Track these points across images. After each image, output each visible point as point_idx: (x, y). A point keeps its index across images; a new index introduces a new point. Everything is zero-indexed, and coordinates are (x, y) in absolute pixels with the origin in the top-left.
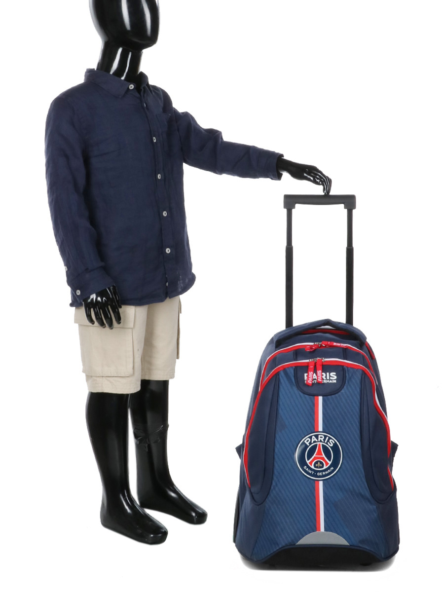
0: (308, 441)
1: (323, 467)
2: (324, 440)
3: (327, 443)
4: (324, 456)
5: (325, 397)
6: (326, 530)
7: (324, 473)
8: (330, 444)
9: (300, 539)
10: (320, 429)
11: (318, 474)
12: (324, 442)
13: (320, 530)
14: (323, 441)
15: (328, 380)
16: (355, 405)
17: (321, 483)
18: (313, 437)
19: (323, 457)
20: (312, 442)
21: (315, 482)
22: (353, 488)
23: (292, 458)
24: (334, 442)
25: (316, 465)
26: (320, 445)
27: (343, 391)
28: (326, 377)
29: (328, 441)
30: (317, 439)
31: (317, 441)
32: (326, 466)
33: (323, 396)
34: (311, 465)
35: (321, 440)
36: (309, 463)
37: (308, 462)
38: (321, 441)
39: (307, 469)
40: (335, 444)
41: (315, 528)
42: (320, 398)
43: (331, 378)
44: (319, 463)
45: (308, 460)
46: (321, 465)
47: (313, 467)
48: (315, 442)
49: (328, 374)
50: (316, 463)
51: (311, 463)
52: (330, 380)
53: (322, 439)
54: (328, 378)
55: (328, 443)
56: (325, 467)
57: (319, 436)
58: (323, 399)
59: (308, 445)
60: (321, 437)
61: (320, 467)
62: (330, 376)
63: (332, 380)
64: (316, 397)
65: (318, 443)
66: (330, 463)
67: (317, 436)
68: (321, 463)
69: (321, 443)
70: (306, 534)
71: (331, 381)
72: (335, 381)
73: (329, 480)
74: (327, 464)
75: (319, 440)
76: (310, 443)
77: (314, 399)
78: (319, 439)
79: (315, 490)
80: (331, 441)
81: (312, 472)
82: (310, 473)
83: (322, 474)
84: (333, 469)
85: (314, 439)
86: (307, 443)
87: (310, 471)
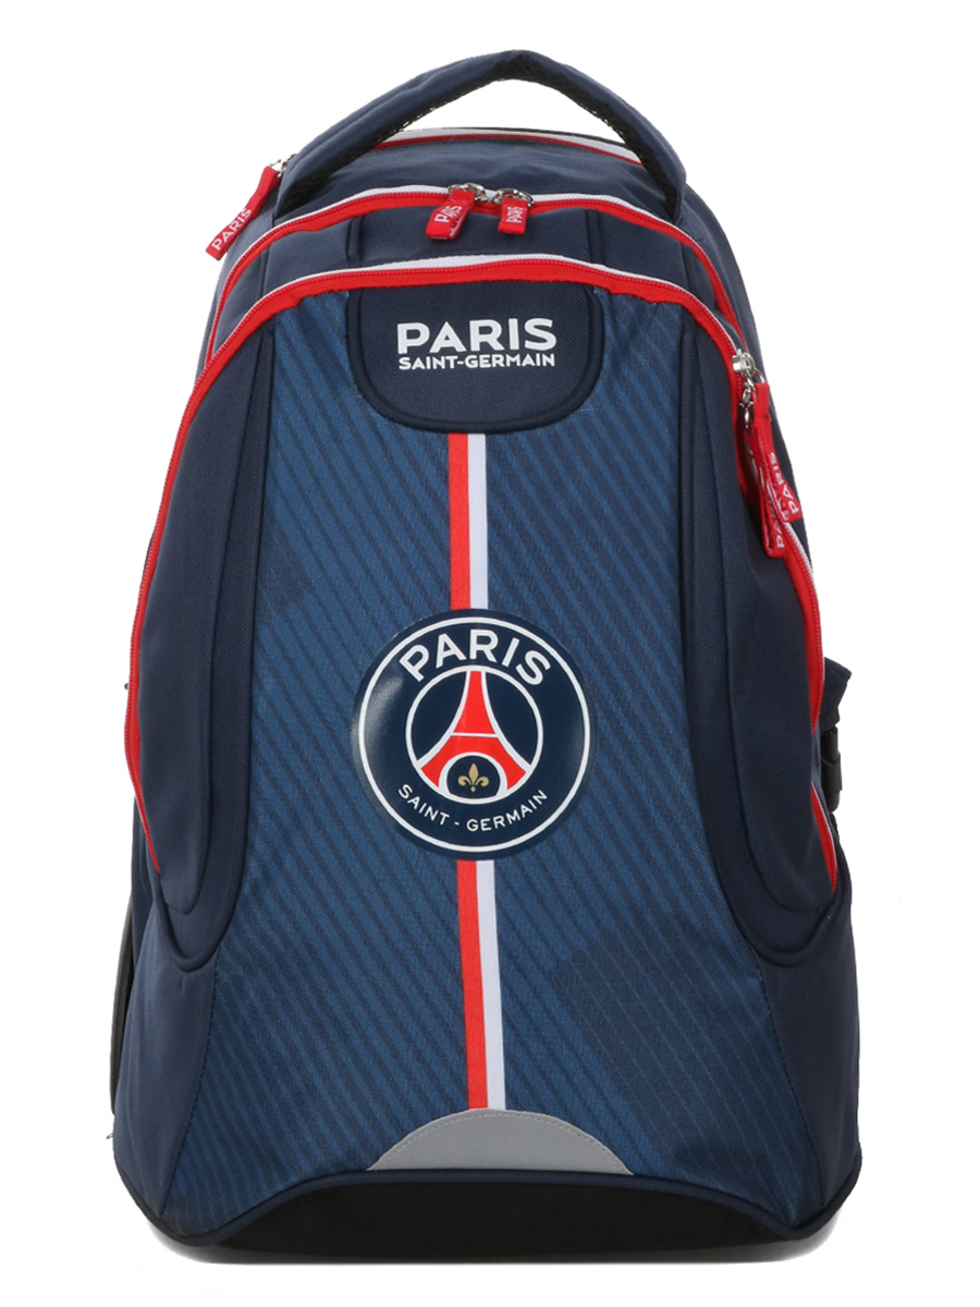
0: (415, 659)
1: (493, 788)
2: (500, 652)
3: (511, 670)
4: (498, 734)
5: (500, 438)
6: (513, 1100)
7: (499, 821)
8: (533, 675)
9: (388, 1146)
10: (479, 597)
11: (472, 826)
12: (498, 666)
13: (485, 1105)
14: (491, 658)
15: (513, 354)
16: (650, 479)
17: (485, 872)
18: (444, 639)
19: (497, 739)
20: (439, 664)
21: (454, 867)
22: (646, 890)
23: (339, 746)
24: (547, 666)
25: (462, 781)
26: (477, 676)
27: (588, 407)
28: (504, 339)
29: (519, 658)
30: (464, 646)
31: (462, 657)
32: (510, 786)
33: (487, 433)
34: (436, 783)
35: (481, 654)
36: (424, 769)
37: (419, 764)
38: (481, 659)
39: (416, 801)
40: (554, 675)
41: (462, 1092)
42: (477, 444)
43: (529, 345)
44: (474, 771)
45: (420, 752)
46: (485, 781)
47: (442, 789)
48: (451, 662)
49: (513, 323)
50: (461, 768)
51: (433, 769)
52: (523, 352)
53: (487, 649)
54: (514, 344)
55: (520, 668)
56: (504, 792)
57: (475, 634)
58: (491, 449)
59: (420, 677)
60: (484, 640)
61: (482, 792)
62: (524, 336)
63: (533, 353)
64: (452, 438)
65: (469, 669)
66: (529, 769)
67: (460, 636)
68: (486, 769)
69: (484, 670)
70: (418, 1124)
71: (528, 360)
72: (552, 361)
73: (524, 856)
74: (514, 772)
75: (473, 656)
76: (429, 671)
77: (446, 445)
78: (475, 648)
79: (456, 906)
80: (535, 660)
81: (439, 817)
82: (433, 818)
83: (490, 824)
84: (545, 797)
85: (447, 648)
86: (415, 671)
87: (430, 809)
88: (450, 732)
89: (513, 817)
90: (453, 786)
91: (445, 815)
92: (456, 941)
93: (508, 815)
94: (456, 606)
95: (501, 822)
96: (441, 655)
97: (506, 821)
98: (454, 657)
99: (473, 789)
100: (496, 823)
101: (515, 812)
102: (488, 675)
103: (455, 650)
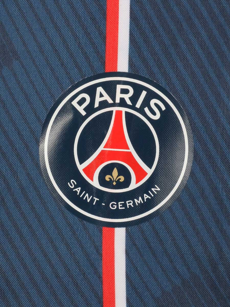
0: (81, 102)
1: (127, 183)
2: (134, 99)
3: (141, 110)
4: (132, 150)
10: (123, 65)
11: (113, 206)
12: (133, 107)
14: (129, 102)
17: (120, 235)
18: (100, 90)
19: (130, 153)
20: (96, 105)
21: (101, 231)
24: (163, 108)
25: (108, 178)
29: (146, 103)
30: (112, 94)
31: (110, 101)
32: (137, 182)
34: (92, 179)
35: (122, 100)
36: (84, 170)
37: (81, 167)
38: (123, 103)
39: (79, 190)
40: (167, 114)
45: (82, 161)
46: (122, 179)
47: (95, 183)
48: (104, 104)
53: (127, 97)
55: (146, 110)
56: (133, 185)
57: (119, 87)
59: (84, 113)
60: (125, 91)
65: (114, 109)
66: (150, 172)
67: (110, 88)
68: (123, 171)
69: (124, 110)
74: (140, 174)
75: (118, 101)
76: (90, 109)
78: (119, 96)
79: (101, 255)
80: (156, 105)
81: (92, 200)
82: (88, 201)
83: (124, 205)
84: (159, 189)
85: (101, 95)
86: (81, 110)
87: (87, 195)
88: (101, 148)
89: (138, 201)
90: (102, 182)
91: (96, 199)
92: (100, 277)
93: (136, 200)
94: (108, 70)
95: (131, 204)
96: (98, 100)
97: (134, 203)
98: (106, 101)
99: (114, 183)
100: (128, 205)
101: (140, 198)
102: (126, 113)
103: (106, 97)
